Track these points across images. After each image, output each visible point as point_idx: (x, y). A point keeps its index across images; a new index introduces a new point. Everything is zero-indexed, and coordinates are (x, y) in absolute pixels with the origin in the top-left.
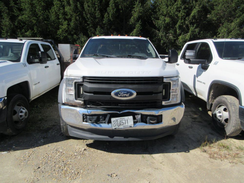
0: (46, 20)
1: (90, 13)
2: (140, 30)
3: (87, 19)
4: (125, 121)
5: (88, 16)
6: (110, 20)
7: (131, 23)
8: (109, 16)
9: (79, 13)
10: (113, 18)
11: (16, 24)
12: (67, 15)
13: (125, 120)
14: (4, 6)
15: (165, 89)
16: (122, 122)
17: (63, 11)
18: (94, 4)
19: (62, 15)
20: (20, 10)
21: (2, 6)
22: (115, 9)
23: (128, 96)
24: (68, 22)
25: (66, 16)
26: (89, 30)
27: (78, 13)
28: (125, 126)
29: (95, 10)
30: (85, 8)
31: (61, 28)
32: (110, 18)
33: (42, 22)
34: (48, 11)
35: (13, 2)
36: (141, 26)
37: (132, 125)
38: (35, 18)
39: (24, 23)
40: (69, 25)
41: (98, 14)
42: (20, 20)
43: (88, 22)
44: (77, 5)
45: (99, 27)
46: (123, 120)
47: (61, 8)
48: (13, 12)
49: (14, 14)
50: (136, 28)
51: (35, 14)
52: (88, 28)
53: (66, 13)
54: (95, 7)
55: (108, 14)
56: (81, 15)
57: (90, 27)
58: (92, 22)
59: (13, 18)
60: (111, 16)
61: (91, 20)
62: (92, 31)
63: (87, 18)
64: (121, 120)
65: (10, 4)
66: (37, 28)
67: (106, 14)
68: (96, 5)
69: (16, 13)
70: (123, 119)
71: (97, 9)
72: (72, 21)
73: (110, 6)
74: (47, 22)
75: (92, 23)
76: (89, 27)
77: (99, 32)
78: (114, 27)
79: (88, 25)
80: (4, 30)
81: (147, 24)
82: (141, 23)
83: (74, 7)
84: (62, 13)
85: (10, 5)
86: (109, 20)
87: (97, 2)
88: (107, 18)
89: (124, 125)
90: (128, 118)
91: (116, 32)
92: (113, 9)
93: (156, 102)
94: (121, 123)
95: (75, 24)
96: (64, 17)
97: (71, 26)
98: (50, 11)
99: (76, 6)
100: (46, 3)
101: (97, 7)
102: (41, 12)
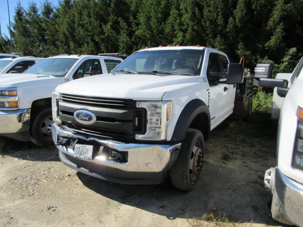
0: (160, 33)
1: (209, 20)
2: (282, 37)
3: (206, 28)
4: (86, 151)
5: (208, 24)
6: (237, 26)
7: (268, 28)
8: (235, 22)
9: (197, 21)
10: (241, 23)
11: (133, 39)
12: (183, 25)
13: (86, 149)
14: (124, 22)
15: (138, 118)
16: (83, 151)
17: (179, 21)
18: (217, 8)
19: (178, 26)
20: (138, 24)
21: (122, 23)
22: (245, 10)
23: (87, 119)
24: (184, 34)
25: (182, 27)
26: (207, 41)
27: (195, 21)
28: (85, 157)
29: (218, 15)
30: (204, 14)
31: (175, 41)
32: (237, 24)
33: (157, 36)
34: (164, 23)
35: (132, 17)
36: (282, 31)
37: (90, 157)
38: (149, 32)
39: (140, 38)
40: (184, 36)
41: (220, 21)
42: (137, 36)
43: (206, 32)
44: (195, 11)
45: (219, 36)
46: (84, 149)
47: (177, 18)
48: (132, 27)
49: (132, 30)
50: (274, 34)
51: (149, 28)
52: (207, 39)
53: (182, 23)
54: (218, 11)
55: (234, 18)
56: (199, 23)
57: (210, 37)
58: (211, 30)
59: (131, 34)
60: (238, 21)
61: (211, 28)
62: (211, 42)
63: (206, 26)
64: (83, 148)
65: (130, 19)
66: (150, 43)
67: (231, 18)
68: (219, 8)
69: (134, 28)
70: (84, 147)
71: (220, 14)
72: (188, 32)
73: (238, 7)
74: (161, 36)
75: (211, 32)
76: (208, 37)
77: (219, 43)
78: (242, 35)
79: (207, 35)
80: (121, 47)
81: (299, 27)
82: (283, 27)
83: (192, 15)
84: (178, 24)
85: (130, 21)
86: (235, 27)
87: (220, 5)
88: (232, 23)
89: (84, 155)
90: (89, 147)
91: (242, 43)
92: (242, 11)
93: (124, 133)
94: (83, 153)
95: (192, 34)
96: (179, 28)
97: (186, 38)
98: (167, 22)
99: (194, 13)
100: (163, 15)
101: (220, 12)
102: (155, 25)
